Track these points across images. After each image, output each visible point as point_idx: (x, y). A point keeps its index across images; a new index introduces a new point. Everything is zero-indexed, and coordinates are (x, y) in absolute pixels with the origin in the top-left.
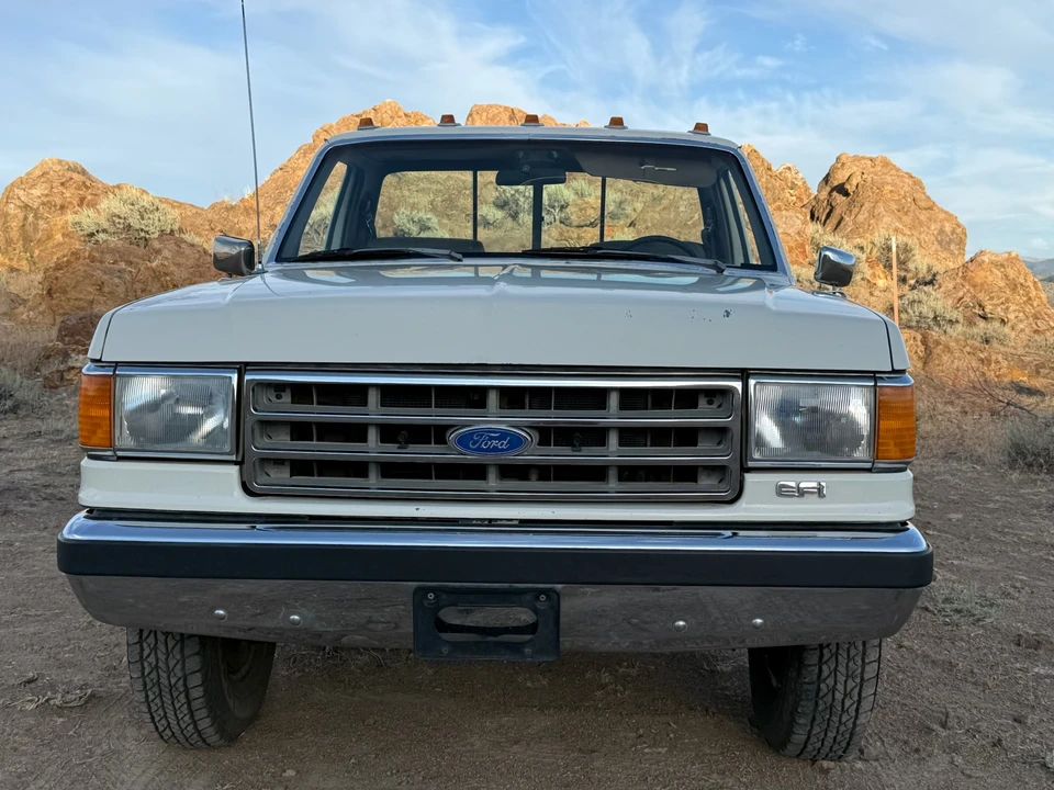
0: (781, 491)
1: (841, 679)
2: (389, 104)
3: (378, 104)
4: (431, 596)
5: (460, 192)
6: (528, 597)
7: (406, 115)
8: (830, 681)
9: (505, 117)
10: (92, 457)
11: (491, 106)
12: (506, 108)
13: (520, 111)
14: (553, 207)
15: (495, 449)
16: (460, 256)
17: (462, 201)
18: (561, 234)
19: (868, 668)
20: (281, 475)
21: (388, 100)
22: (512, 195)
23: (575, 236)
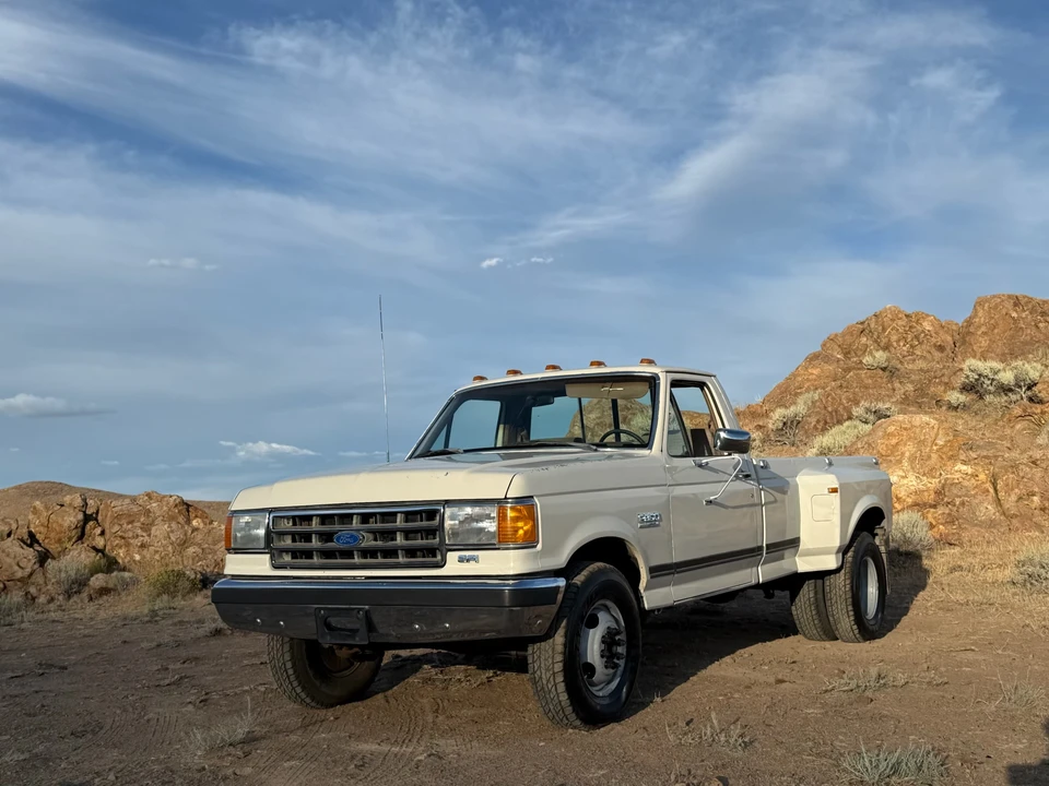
0: (461, 560)
1: (543, 671)
2: (890, 309)
3: (878, 311)
4: (323, 612)
5: (930, 381)
6: (355, 611)
7: (907, 316)
8: (538, 672)
9: (1009, 305)
10: (229, 553)
11: (994, 296)
12: (1010, 297)
13: (1025, 297)
14: (1020, 387)
15: (350, 542)
17: (932, 389)
18: (1024, 411)
19: (556, 665)
20: (287, 558)
21: (888, 306)
22: (977, 380)
23: (1039, 411)
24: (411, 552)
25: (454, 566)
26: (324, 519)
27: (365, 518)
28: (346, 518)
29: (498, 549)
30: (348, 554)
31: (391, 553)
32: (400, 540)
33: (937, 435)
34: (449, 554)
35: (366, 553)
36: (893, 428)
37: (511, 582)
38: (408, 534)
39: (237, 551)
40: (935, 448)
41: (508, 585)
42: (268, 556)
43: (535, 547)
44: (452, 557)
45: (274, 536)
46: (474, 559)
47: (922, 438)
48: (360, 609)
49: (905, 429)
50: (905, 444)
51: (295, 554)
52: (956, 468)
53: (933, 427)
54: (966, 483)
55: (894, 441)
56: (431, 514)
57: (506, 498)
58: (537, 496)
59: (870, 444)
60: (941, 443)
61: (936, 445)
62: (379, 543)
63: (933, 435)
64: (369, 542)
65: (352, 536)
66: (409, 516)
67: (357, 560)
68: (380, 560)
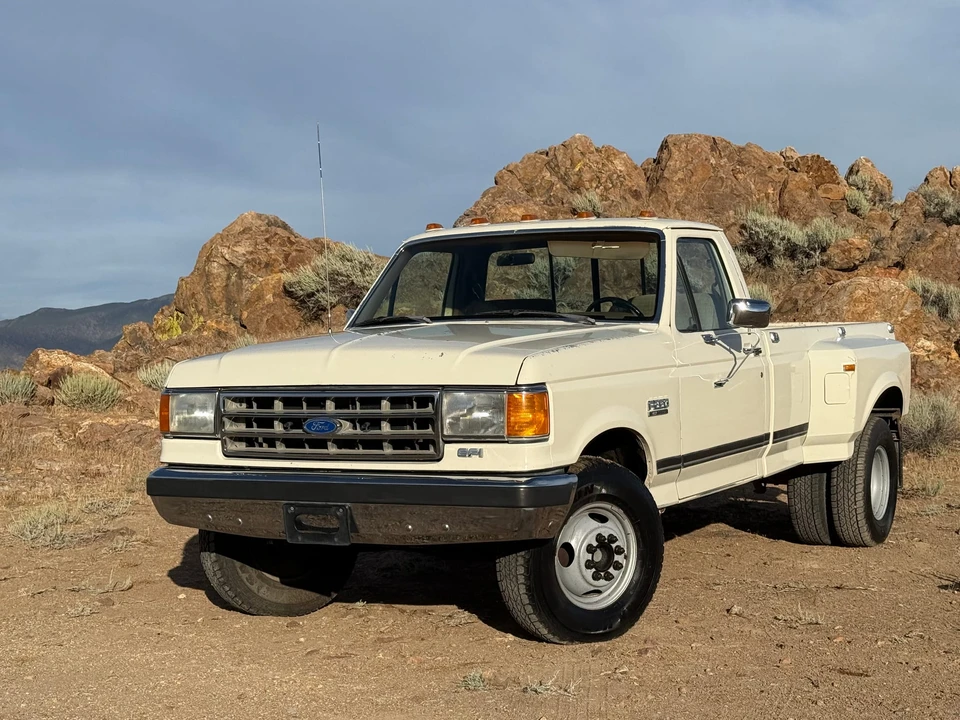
0: (462, 453)
4: (292, 508)
6: (334, 509)
10: (166, 437)
15: (323, 431)
16: (429, 320)
20: (242, 447)
24: (397, 444)
25: (452, 459)
26: (289, 402)
27: (341, 403)
28: (318, 403)
29: (507, 442)
30: (322, 444)
31: (376, 444)
32: (386, 428)
33: (906, 303)
34: (448, 447)
35: (344, 443)
36: (861, 292)
37: (524, 480)
38: (395, 422)
39: (177, 435)
40: (900, 319)
41: (521, 483)
42: (219, 442)
43: (547, 440)
44: (450, 450)
45: (225, 419)
46: (479, 453)
47: (890, 306)
48: (340, 507)
49: (874, 294)
50: (873, 314)
51: (250, 441)
52: (919, 344)
53: (903, 294)
54: (938, 362)
55: (861, 308)
56: (423, 402)
57: (517, 385)
58: (550, 383)
59: (833, 312)
60: (907, 313)
61: (902, 315)
62: (359, 431)
63: (901, 302)
64: (346, 429)
65: (326, 423)
66: (396, 402)
67: (332, 450)
68: (361, 451)
